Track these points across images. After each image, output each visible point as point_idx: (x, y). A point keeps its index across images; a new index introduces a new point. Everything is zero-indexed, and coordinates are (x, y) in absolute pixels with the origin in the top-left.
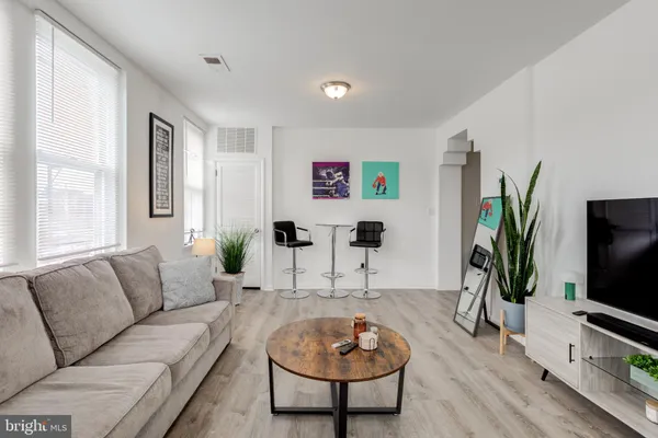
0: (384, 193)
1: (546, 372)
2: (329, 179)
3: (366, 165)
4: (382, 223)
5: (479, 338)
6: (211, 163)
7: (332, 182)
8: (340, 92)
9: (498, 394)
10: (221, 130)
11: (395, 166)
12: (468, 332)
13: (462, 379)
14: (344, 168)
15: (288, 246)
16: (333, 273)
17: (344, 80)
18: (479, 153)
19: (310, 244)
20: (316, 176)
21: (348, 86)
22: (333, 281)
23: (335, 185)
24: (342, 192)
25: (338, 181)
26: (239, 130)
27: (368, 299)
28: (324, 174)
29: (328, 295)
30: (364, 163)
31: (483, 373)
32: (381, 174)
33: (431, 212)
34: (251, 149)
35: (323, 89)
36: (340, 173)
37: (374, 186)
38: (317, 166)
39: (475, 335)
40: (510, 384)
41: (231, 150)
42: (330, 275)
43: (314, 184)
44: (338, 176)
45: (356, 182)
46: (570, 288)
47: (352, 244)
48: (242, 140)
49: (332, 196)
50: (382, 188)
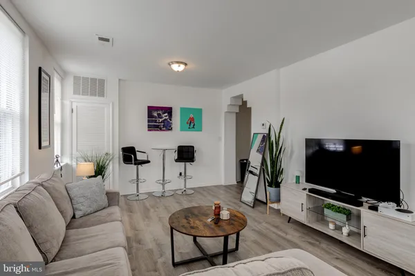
0: (193, 127)
1: (290, 218)
2: (159, 118)
3: (183, 110)
4: (193, 147)
5: (255, 208)
6: (67, 103)
7: (161, 120)
8: (181, 68)
9: (274, 233)
10: (76, 78)
11: (200, 111)
12: (250, 206)
13: (257, 229)
14: (169, 111)
15: (135, 164)
16: (163, 180)
17: (184, 61)
18: (250, 109)
19: (148, 162)
20: (150, 115)
21: (186, 64)
22: (163, 185)
23: (163, 121)
24: (167, 126)
25: (165, 120)
26: (91, 79)
27: (186, 195)
28: (155, 114)
29: (160, 195)
30: (181, 108)
31: (264, 224)
32: (192, 116)
33: (220, 139)
34: (102, 94)
35: (170, 65)
36: (166, 114)
37: (187, 123)
38: (151, 109)
39: (253, 207)
40: (277, 227)
41: (84, 93)
42: (161, 182)
43: (149, 121)
44: (165, 116)
45: (176, 120)
46: (298, 178)
47: (176, 161)
48: (95, 87)
49: (161, 130)
50: (192, 125)
